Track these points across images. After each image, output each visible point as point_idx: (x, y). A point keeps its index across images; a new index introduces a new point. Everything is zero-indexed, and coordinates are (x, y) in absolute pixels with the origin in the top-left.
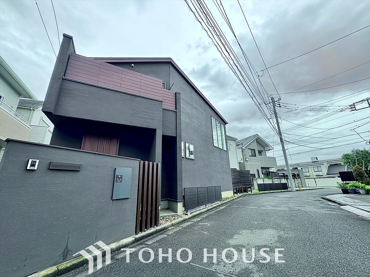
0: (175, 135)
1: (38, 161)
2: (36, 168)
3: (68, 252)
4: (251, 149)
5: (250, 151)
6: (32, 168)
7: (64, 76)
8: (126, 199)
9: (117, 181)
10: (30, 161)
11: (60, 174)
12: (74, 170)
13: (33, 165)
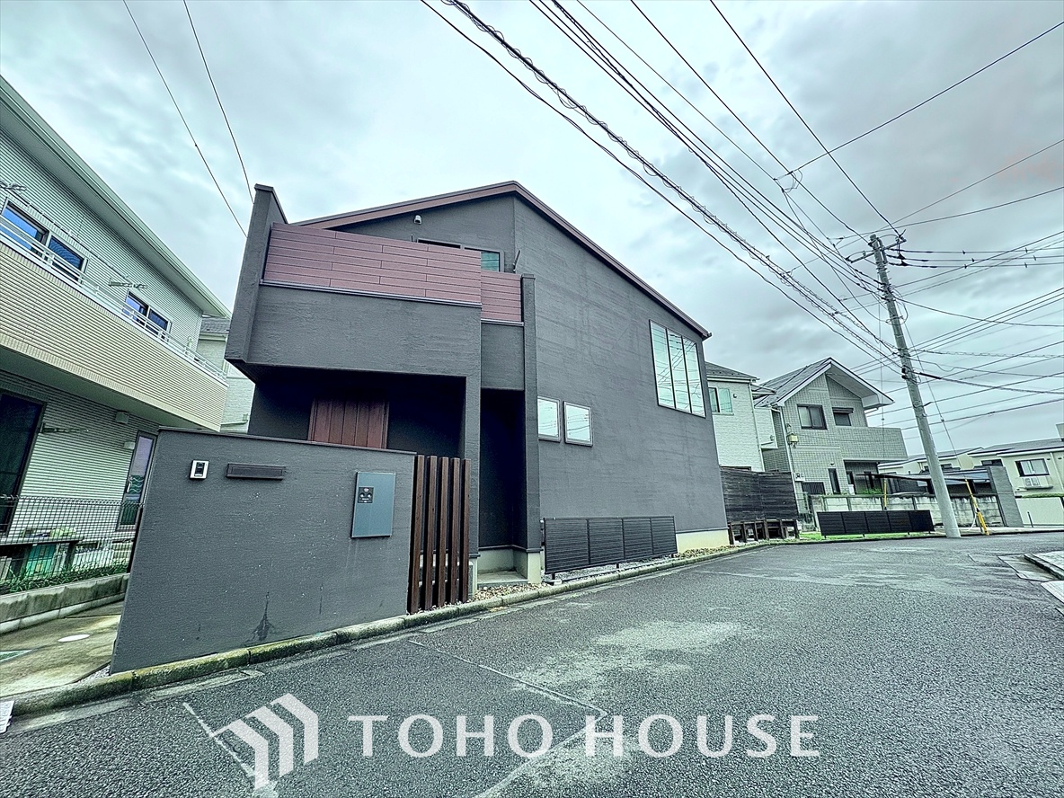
0: (521, 389)
1: (207, 463)
2: (204, 477)
3: (267, 628)
4: (807, 407)
5: (803, 411)
6: (199, 476)
7: (263, 278)
8: (383, 537)
9: (360, 500)
10: (195, 463)
11: (246, 486)
12: (271, 478)
13: (199, 471)
